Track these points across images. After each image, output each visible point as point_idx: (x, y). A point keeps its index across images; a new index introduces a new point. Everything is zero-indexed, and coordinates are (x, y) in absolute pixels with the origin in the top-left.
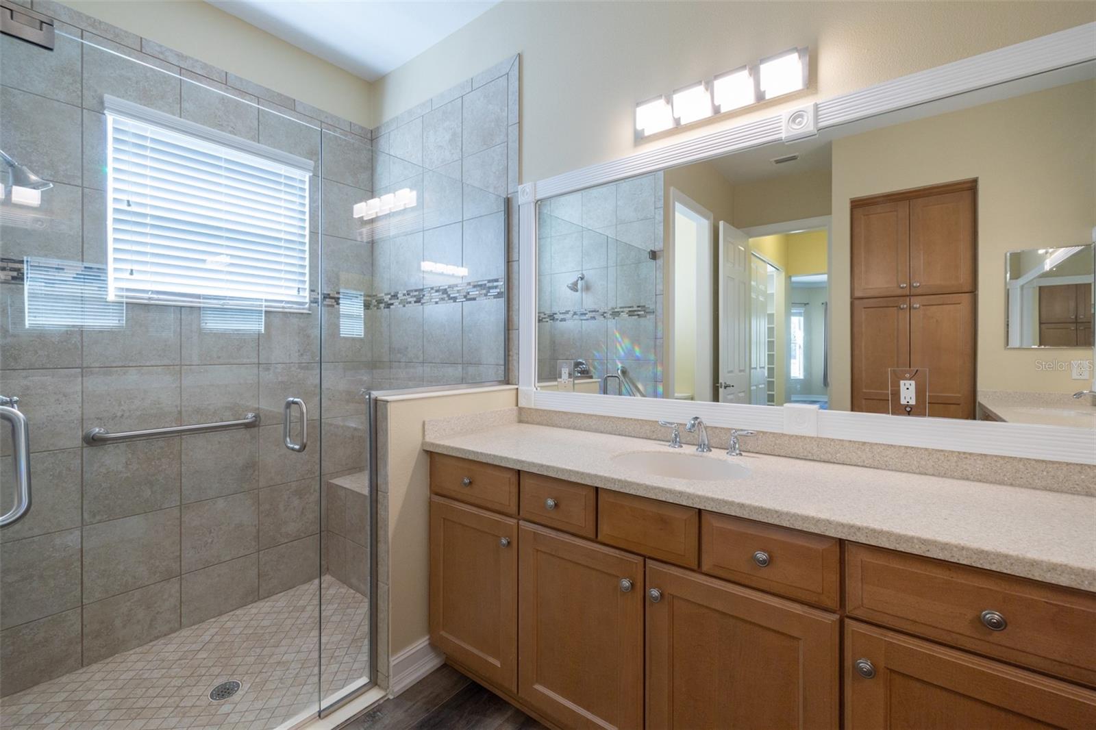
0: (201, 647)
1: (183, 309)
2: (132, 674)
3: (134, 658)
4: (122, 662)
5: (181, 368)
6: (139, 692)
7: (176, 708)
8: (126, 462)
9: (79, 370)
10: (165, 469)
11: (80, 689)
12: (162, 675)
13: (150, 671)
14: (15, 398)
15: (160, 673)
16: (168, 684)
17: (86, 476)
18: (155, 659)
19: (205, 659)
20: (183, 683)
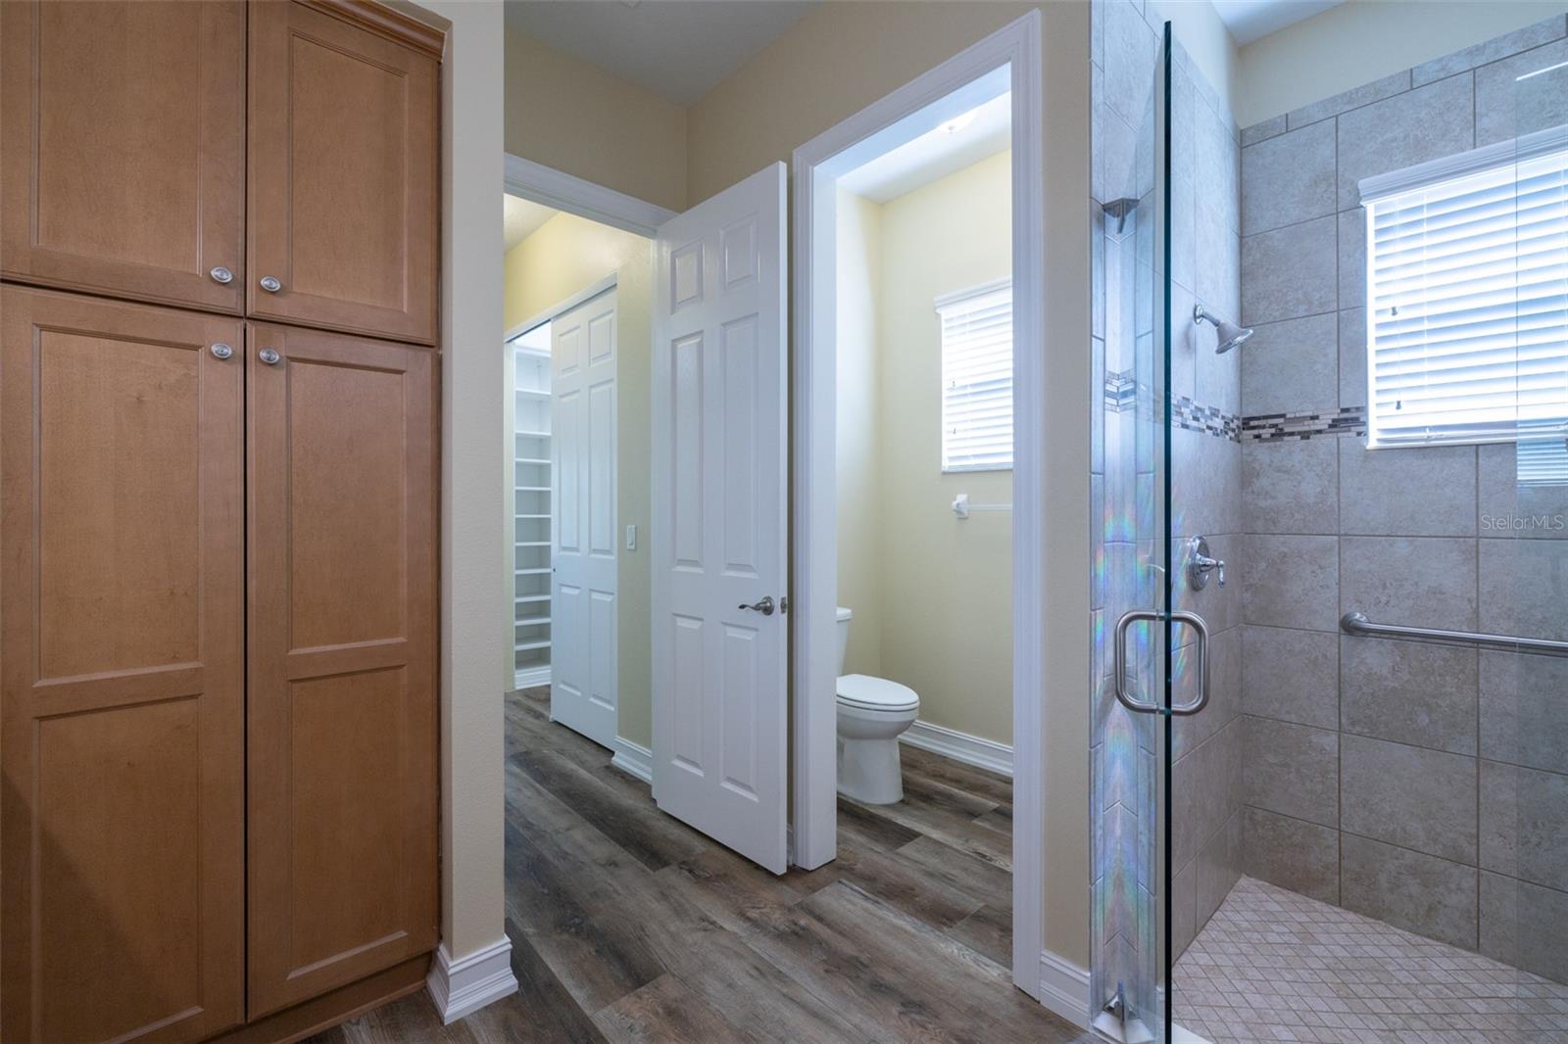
0: (1487, 995)
1: (1481, 448)
2: (1378, 953)
3: (1395, 939)
4: (1379, 933)
5: (1477, 542)
6: (1368, 978)
7: (1390, 1030)
8: (1394, 667)
9: (1336, 538)
10: (1451, 694)
11: (1322, 925)
12: (1408, 984)
13: (1398, 967)
14: (1222, 562)
15: (1408, 980)
16: (1406, 998)
17: (1344, 671)
18: (1416, 960)
19: (1477, 1013)
20: (1423, 1014)
